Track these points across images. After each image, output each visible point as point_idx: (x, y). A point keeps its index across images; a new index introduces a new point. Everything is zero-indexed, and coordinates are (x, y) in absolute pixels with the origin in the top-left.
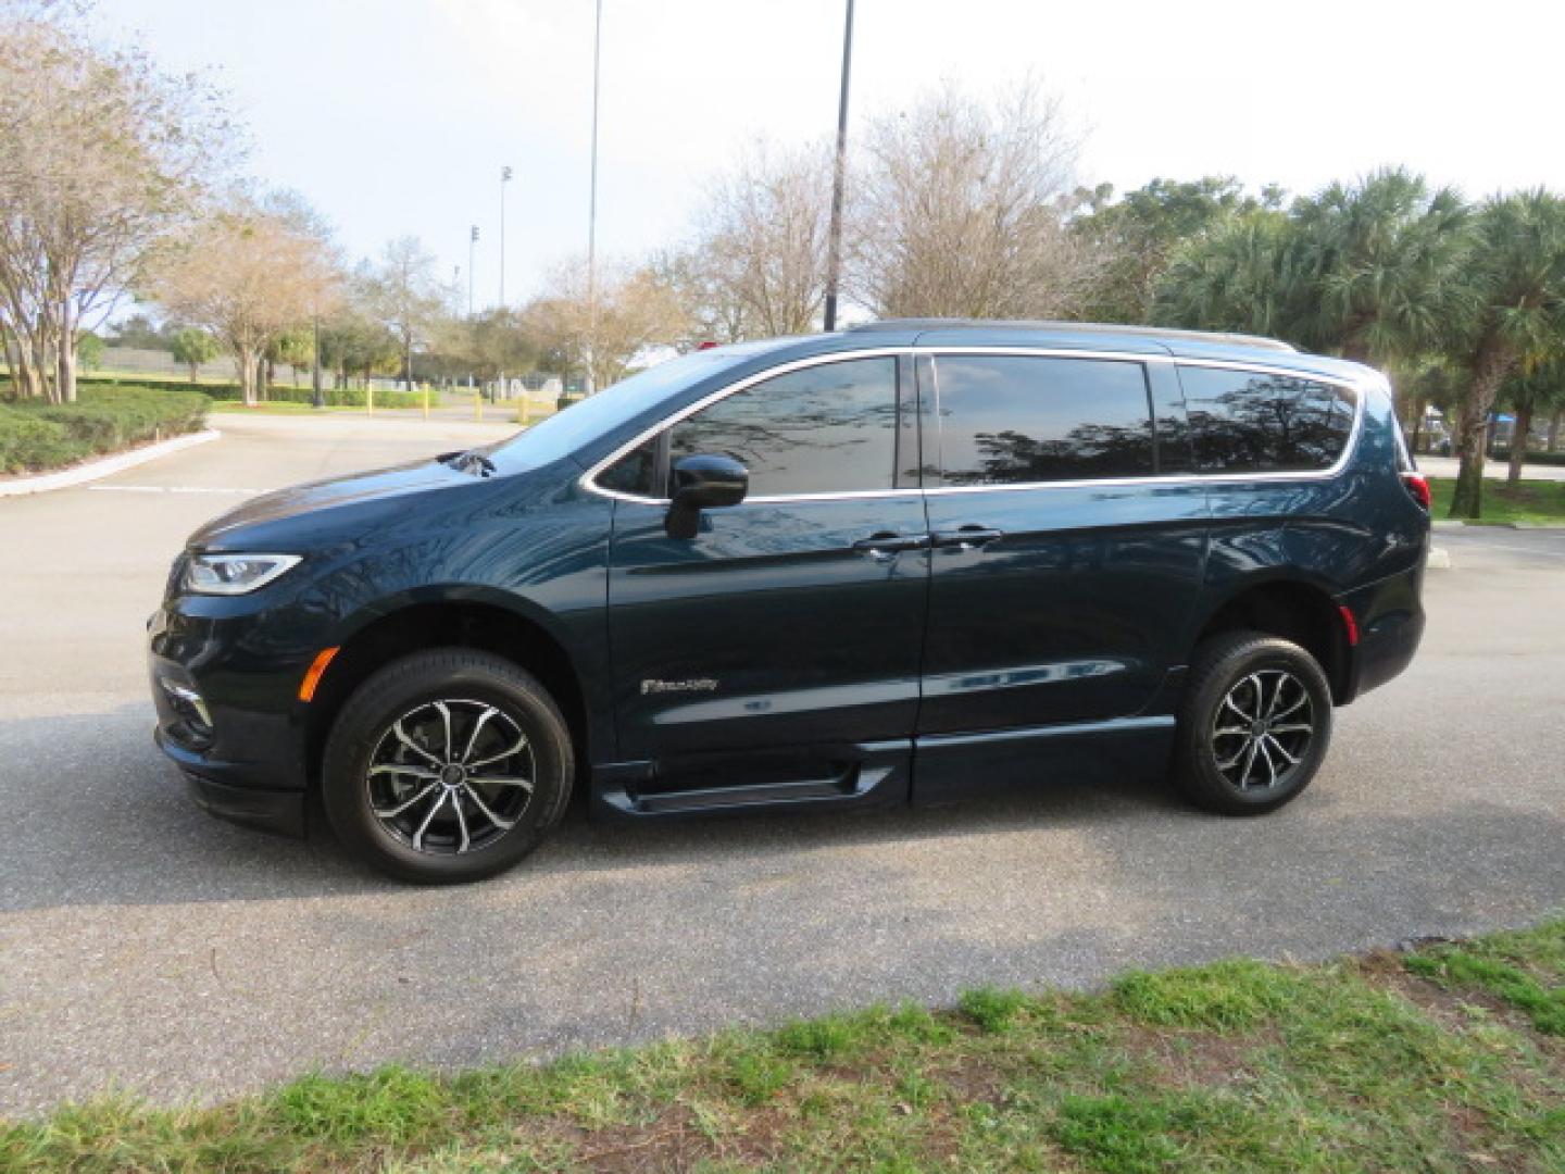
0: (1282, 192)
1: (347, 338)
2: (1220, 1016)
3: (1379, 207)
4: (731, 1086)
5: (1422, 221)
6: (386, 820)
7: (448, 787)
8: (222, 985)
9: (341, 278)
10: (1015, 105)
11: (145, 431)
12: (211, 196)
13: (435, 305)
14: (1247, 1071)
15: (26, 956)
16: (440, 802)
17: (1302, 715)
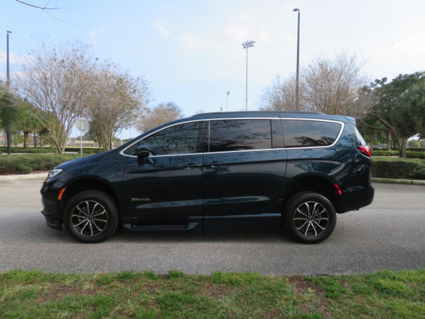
2: (231, 283)
6: (75, 227)
7: (89, 221)
14: (225, 295)
16: (87, 224)
17: (324, 215)
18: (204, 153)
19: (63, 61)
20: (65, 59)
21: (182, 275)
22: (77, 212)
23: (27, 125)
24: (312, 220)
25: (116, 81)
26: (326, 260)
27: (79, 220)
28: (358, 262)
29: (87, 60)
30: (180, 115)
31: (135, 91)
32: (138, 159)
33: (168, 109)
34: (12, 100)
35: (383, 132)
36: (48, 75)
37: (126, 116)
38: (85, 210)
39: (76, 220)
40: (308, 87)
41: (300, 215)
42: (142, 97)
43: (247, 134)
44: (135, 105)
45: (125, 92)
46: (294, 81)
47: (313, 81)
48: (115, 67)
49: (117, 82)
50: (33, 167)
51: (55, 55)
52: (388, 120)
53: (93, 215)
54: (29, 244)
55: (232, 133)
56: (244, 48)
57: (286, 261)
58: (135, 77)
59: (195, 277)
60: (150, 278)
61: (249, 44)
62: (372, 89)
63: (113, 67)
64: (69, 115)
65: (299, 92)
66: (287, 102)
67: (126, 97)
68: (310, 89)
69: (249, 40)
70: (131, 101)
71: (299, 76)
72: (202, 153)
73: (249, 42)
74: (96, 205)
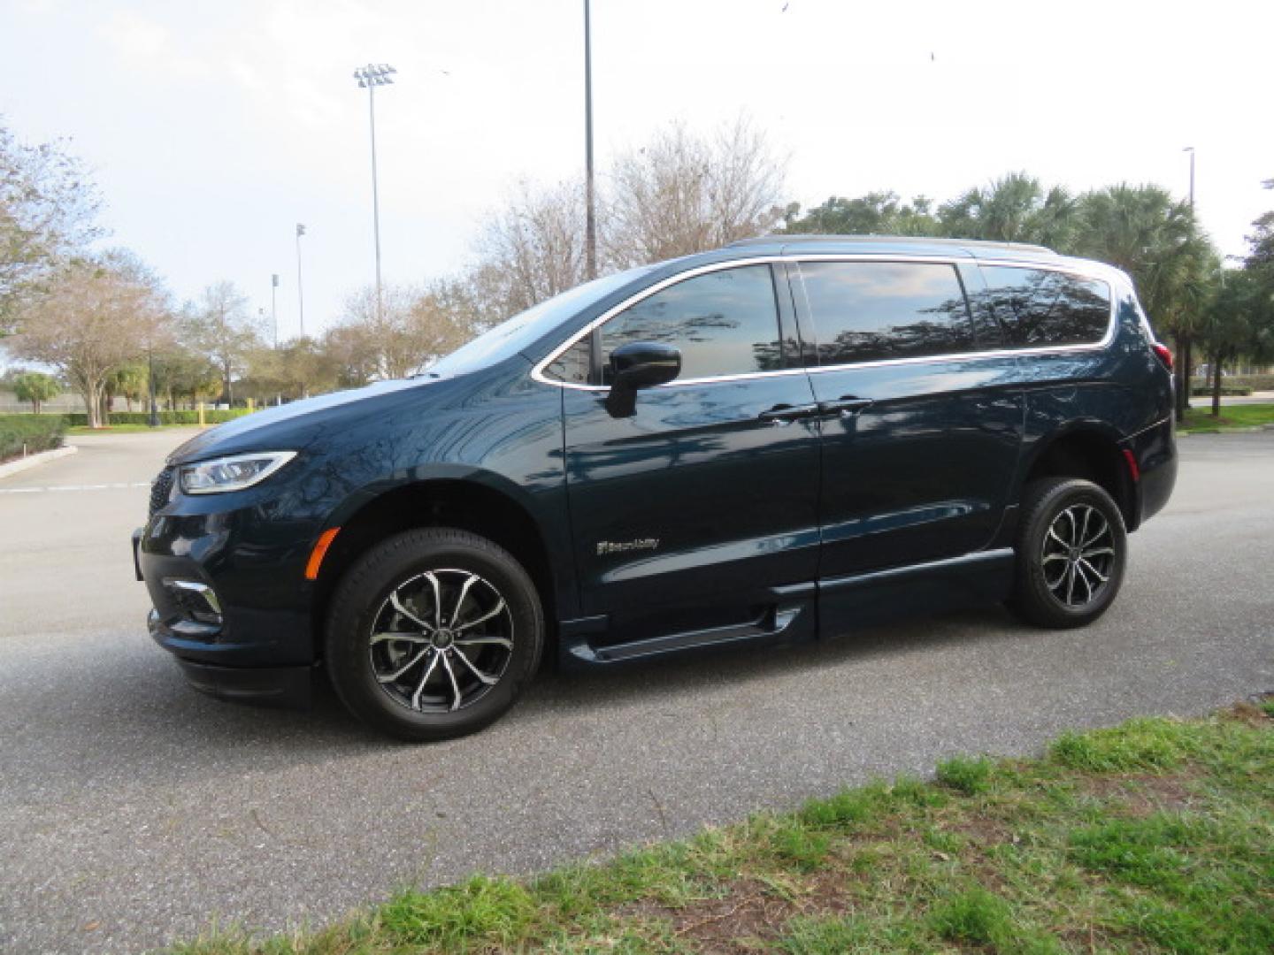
0: (928, 202)
1: (175, 368)
2: (1152, 760)
3: (1011, 202)
4: (786, 859)
5: (1041, 212)
6: (389, 685)
7: (439, 650)
8: (273, 836)
9: (168, 317)
10: (730, 140)
11: (15, 446)
12: (67, 243)
13: (250, 337)
14: (1196, 797)
15: (73, 836)
16: (434, 664)
17: (1105, 541)
24: (1077, 557)
53: (455, 626)
56: (362, 85)
59: (1013, 767)
61: (375, 74)
72: (802, 371)
73: (377, 70)
74: (467, 585)
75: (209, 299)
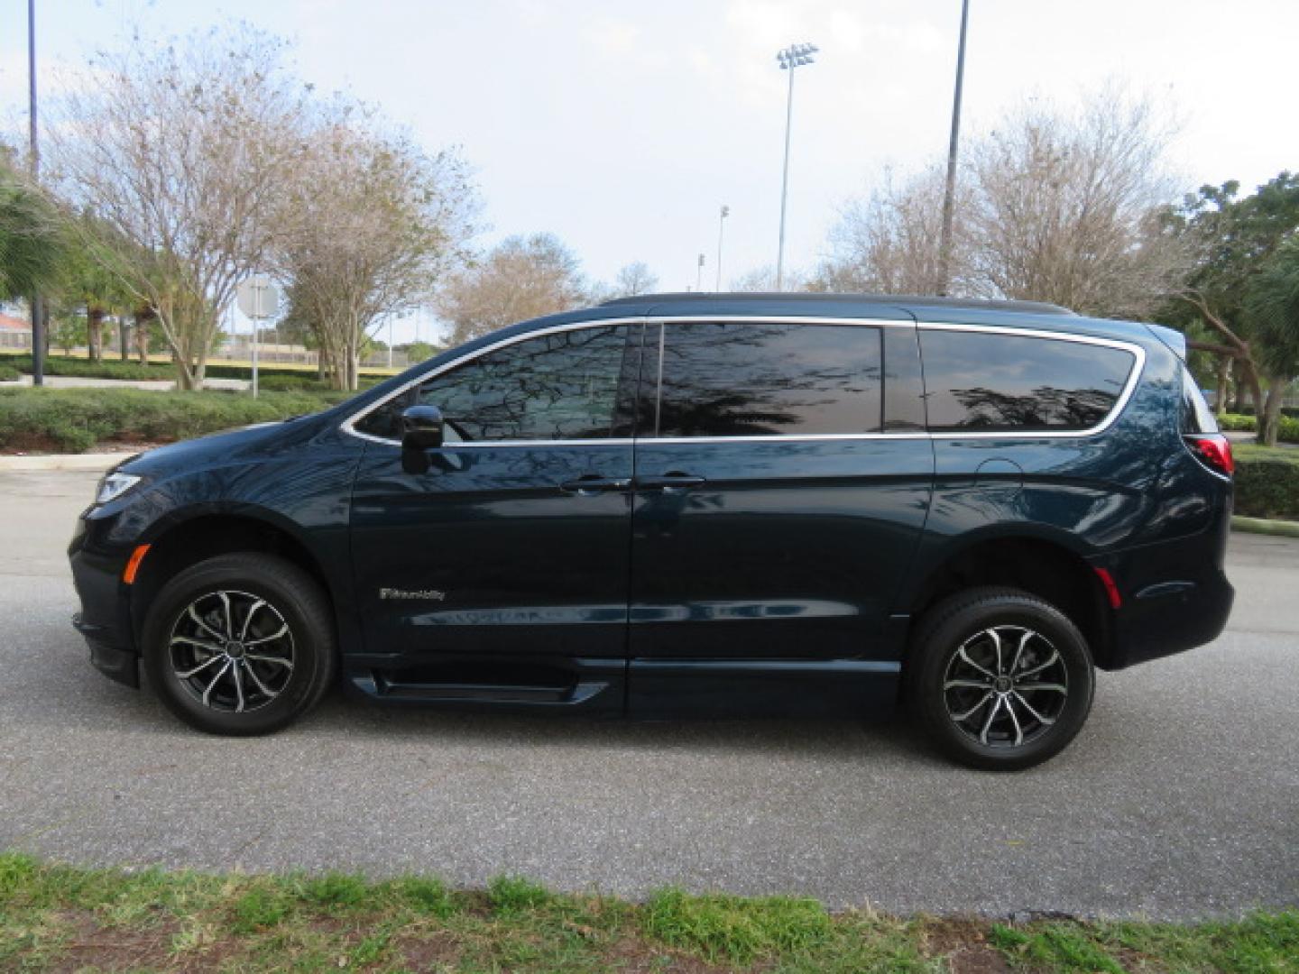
18: (640, 441)
19: (198, 90)
20: (206, 86)
21: (541, 899)
22: (188, 628)
23: (98, 291)
24: (1007, 689)
25: (369, 161)
26: (1060, 848)
27: (198, 656)
28: (1174, 862)
29: (276, 88)
30: (570, 277)
31: (428, 195)
32: (404, 453)
33: (535, 257)
34: (38, 215)
35: (1209, 354)
36: (153, 134)
37: (401, 275)
38: (220, 621)
39: (185, 657)
40: (983, 204)
41: (967, 672)
42: (452, 216)
43: (784, 370)
44: (429, 240)
45: (398, 196)
46: (942, 180)
47: (1000, 186)
48: (367, 115)
49: (374, 166)
50: (99, 432)
51: (174, 68)
52: (1231, 318)
53: (246, 640)
54: (23, 732)
55: (736, 365)
56: (784, 67)
57: (915, 845)
58: (432, 152)
59: (590, 904)
60: (425, 908)
61: (798, 54)
62: (1189, 216)
63: (361, 114)
64: (219, 268)
65: (954, 219)
66: (912, 248)
67: (400, 214)
68: (991, 211)
69: (800, 42)
70: (415, 227)
71: (958, 167)
72: (630, 441)
73: (800, 50)
74: (254, 607)
75: (624, 279)
